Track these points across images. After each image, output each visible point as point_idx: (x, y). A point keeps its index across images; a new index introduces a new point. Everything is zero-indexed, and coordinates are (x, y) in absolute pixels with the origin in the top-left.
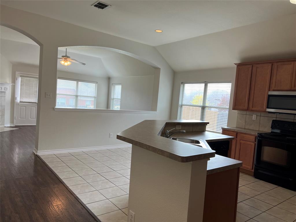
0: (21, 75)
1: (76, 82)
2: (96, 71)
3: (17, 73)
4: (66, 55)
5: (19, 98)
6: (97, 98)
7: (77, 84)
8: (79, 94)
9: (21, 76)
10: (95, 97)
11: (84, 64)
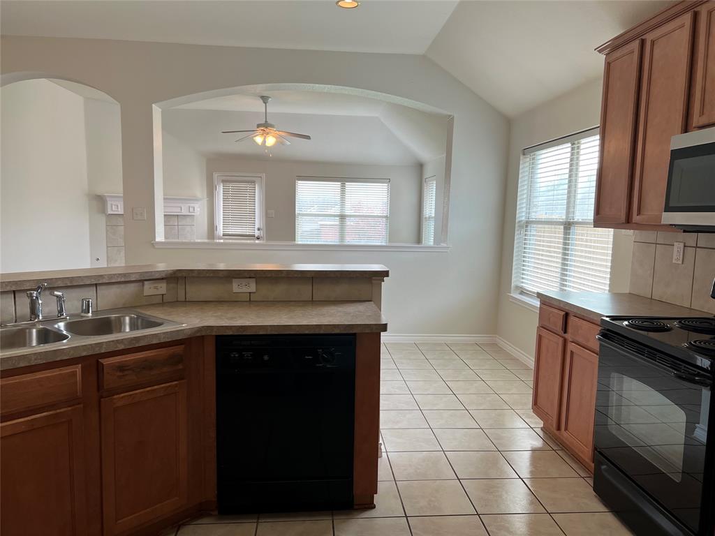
0: (224, 178)
1: (339, 183)
2: (379, 151)
3: (215, 175)
4: (266, 121)
5: (222, 228)
6: (391, 218)
7: (343, 187)
8: (347, 212)
9: (223, 181)
10: (386, 217)
11: (308, 137)
